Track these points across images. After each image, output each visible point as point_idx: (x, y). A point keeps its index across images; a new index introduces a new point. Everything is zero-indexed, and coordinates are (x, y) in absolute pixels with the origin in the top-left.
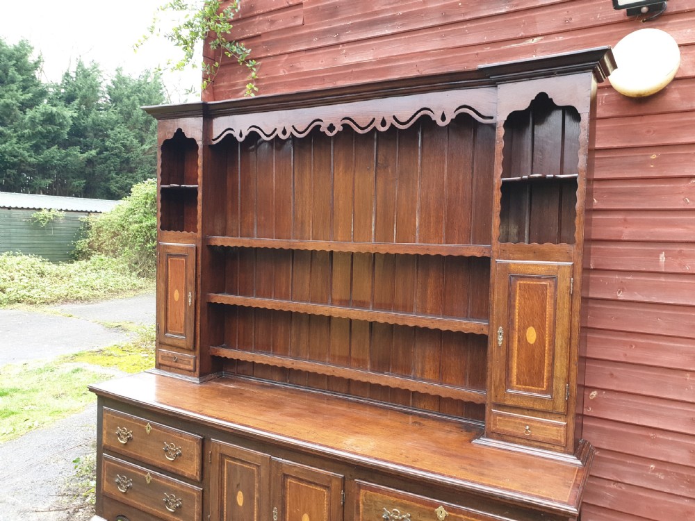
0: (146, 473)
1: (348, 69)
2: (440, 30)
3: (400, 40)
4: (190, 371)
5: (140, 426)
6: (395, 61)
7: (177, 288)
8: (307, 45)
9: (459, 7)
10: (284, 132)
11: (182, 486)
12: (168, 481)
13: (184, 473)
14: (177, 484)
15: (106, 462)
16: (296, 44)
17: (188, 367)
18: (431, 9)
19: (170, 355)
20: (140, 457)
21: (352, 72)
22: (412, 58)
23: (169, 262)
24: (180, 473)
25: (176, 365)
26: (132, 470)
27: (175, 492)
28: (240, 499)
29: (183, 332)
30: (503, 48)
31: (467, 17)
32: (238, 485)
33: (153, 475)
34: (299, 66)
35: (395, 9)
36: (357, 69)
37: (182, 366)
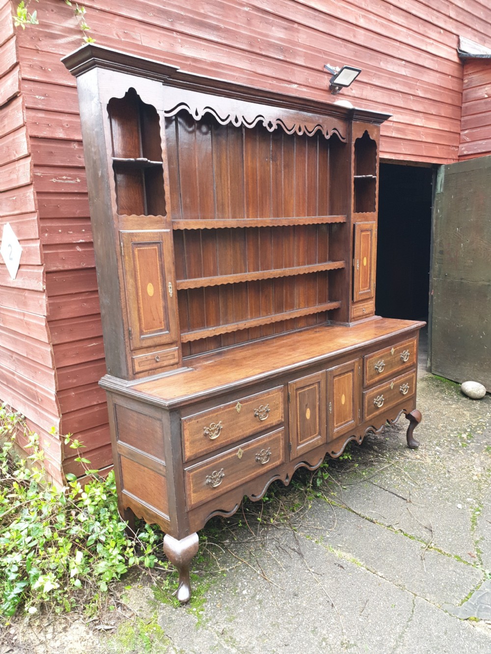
0: (236, 451)
1: (186, 61)
2: (247, 54)
3: (223, 50)
4: (177, 364)
5: (230, 411)
6: (223, 68)
7: (151, 281)
8: (141, 16)
9: (258, 42)
10: (237, 120)
11: (270, 437)
12: (258, 441)
13: (272, 424)
14: (266, 437)
15: (192, 474)
16: (130, 9)
17: (172, 362)
18: (242, 34)
19: (150, 358)
20: (231, 440)
21: (190, 65)
22: (234, 71)
23: (136, 253)
24: (269, 426)
25: (159, 365)
26: (221, 460)
27: (265, 446)
28: (308, 415)
29: (163, 327)
30: (282, 85)
31: (264, 53)
32: (306, 405)
33: (242, 448)
34: (134, 37)
35: (218, 20)
36: (194, 64)
37: (165, 363)
